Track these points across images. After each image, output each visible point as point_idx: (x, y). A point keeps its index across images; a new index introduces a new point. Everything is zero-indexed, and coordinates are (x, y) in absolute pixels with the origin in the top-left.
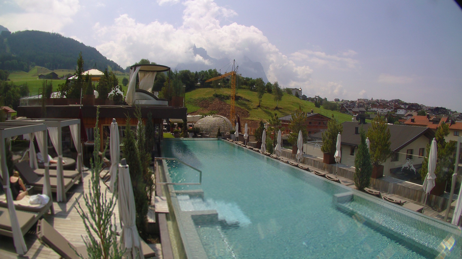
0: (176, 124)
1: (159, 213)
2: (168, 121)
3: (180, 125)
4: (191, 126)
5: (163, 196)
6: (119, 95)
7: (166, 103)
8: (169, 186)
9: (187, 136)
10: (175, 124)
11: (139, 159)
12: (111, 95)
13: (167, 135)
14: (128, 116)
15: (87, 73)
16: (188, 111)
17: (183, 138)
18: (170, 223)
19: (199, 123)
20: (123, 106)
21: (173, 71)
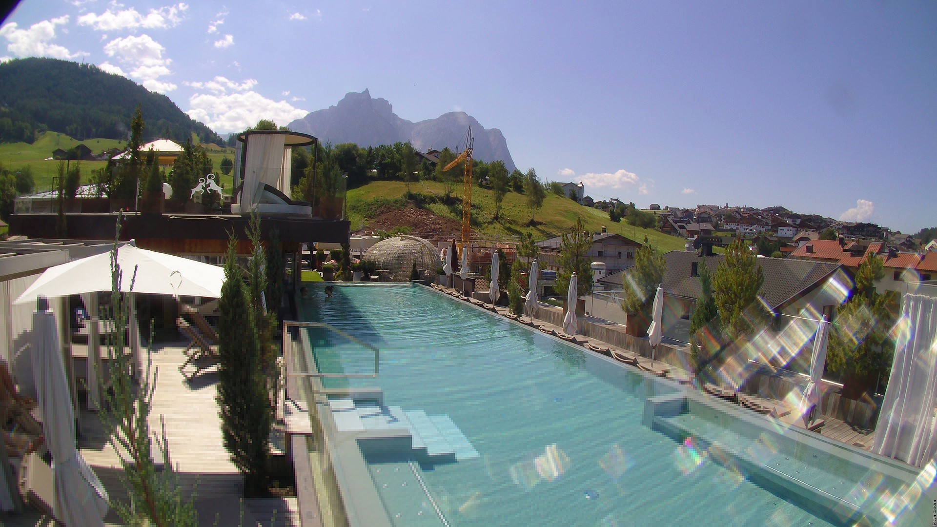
0: (328, 253)
1: (292, 434)
2: (311, 249)
3: (335, 255)
4: (357, 257)
5: (299, 399)
6: (214, 192)
7: (308, 210)
8: (313, 379)
9: (349, 278)
10: (326, 253)
11: (253, 324)
12: (197, 192)
13: (309, 275)
14: (233, 237)
15: (151, 147)
16: (352, 227)
17: (341, 281)
18: (314, 455)
19: (375, 252)
20: (220, 216)
21: (324, 146)
